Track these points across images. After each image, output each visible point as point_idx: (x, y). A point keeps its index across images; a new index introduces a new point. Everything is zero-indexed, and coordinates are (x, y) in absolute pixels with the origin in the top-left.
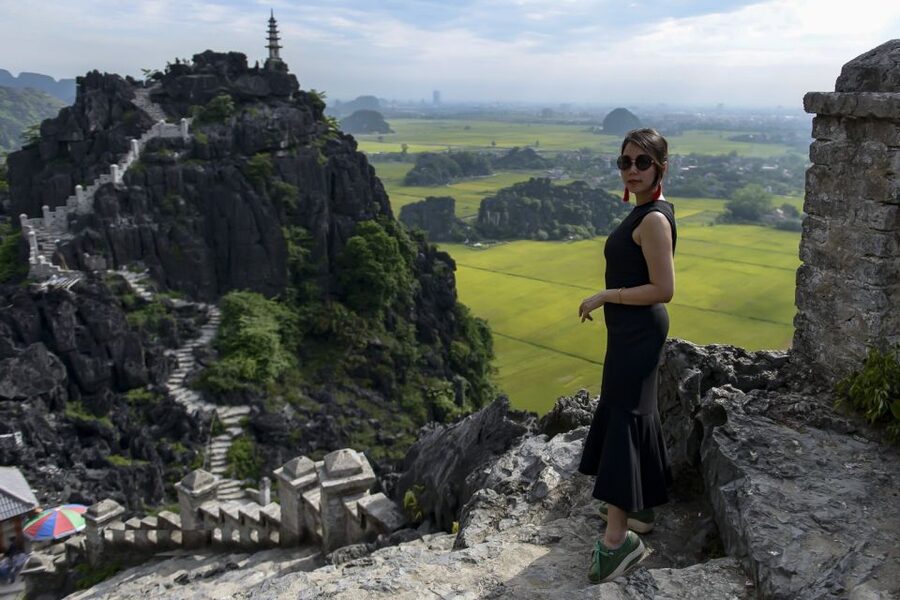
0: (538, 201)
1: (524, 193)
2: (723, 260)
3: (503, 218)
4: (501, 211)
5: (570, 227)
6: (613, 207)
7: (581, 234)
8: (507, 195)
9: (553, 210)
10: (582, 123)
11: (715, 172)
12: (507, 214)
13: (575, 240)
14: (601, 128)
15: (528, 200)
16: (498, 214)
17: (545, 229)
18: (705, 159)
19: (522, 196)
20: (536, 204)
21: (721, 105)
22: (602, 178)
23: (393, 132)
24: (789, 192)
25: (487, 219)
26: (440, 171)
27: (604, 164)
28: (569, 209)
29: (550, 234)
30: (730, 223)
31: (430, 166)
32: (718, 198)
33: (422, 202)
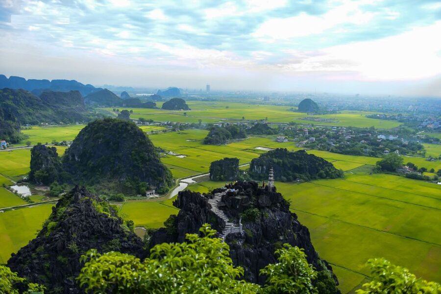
0: (281, 161)
1: (274, 156)
2: (382, 198)
3: (263, 169)
4: (262, 166)
5: (297, 175)
6: (319, 164)
7: (303, 179)
8: (265, 157)
9: (289, 165)
10: (286, 105)
11: (365, 140)
12: (265, 167)
13: (301, 182)
14: (297, 108)
15: (275, 160)
16: (260, 167)
17: (285, 176)
18: (358, 131)
19: (273, 157)
20: (280, 162)
21: (358, 95)
22: (305, 141)
23: (190, 110)
24: (408, 153)
25: (254, 170)
26: (222, 137)
27: (305, 133)
28: (297, 166)
29: (287, 179)
30: (381, 173)
31: (217, 134)
32: (370, 156)
33: (221, 160)
